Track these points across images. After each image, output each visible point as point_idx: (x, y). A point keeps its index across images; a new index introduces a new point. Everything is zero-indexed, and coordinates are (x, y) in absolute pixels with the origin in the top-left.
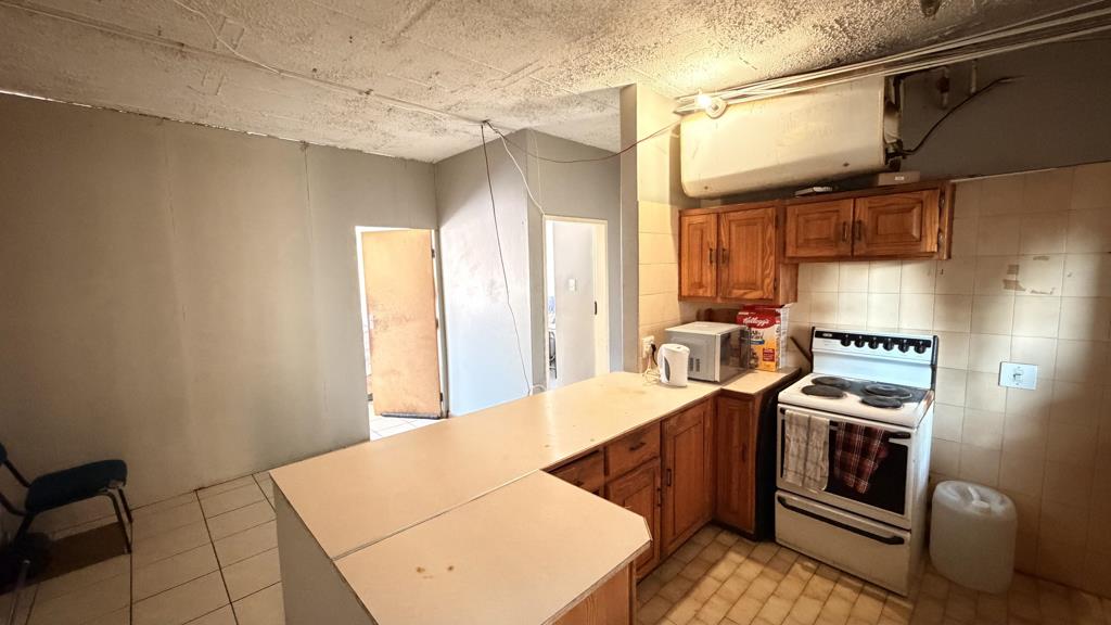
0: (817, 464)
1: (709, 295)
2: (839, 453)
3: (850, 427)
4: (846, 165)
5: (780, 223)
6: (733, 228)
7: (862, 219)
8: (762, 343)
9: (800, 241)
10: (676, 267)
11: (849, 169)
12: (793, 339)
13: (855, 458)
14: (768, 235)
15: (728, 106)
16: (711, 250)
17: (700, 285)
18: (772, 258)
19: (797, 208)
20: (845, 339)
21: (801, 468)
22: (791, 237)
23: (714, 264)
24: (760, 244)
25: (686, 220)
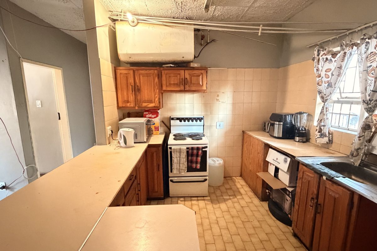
0: (183, 164)
1: (132, 106)
2: (190, 158)
3: (192, 148)
4: (183, 57)
5: (160, 76)
6: (141, 77)
7: (187, 77)
8: (154, 124)
9: (168, 84)
10: (115, 93)
11: (183, 59)
12: (163, 122)
13: (195, 158)
14: (156, 82)
15: (138, 23)
16: (132, 86)
17: (128, 102)
18: (158, 91)
19: (166, 71)
20: (180, 119)
21: (178, 166)
22: (164, 82)
23: (134, 92)
24: (153, 84)
25: (119, 72)
